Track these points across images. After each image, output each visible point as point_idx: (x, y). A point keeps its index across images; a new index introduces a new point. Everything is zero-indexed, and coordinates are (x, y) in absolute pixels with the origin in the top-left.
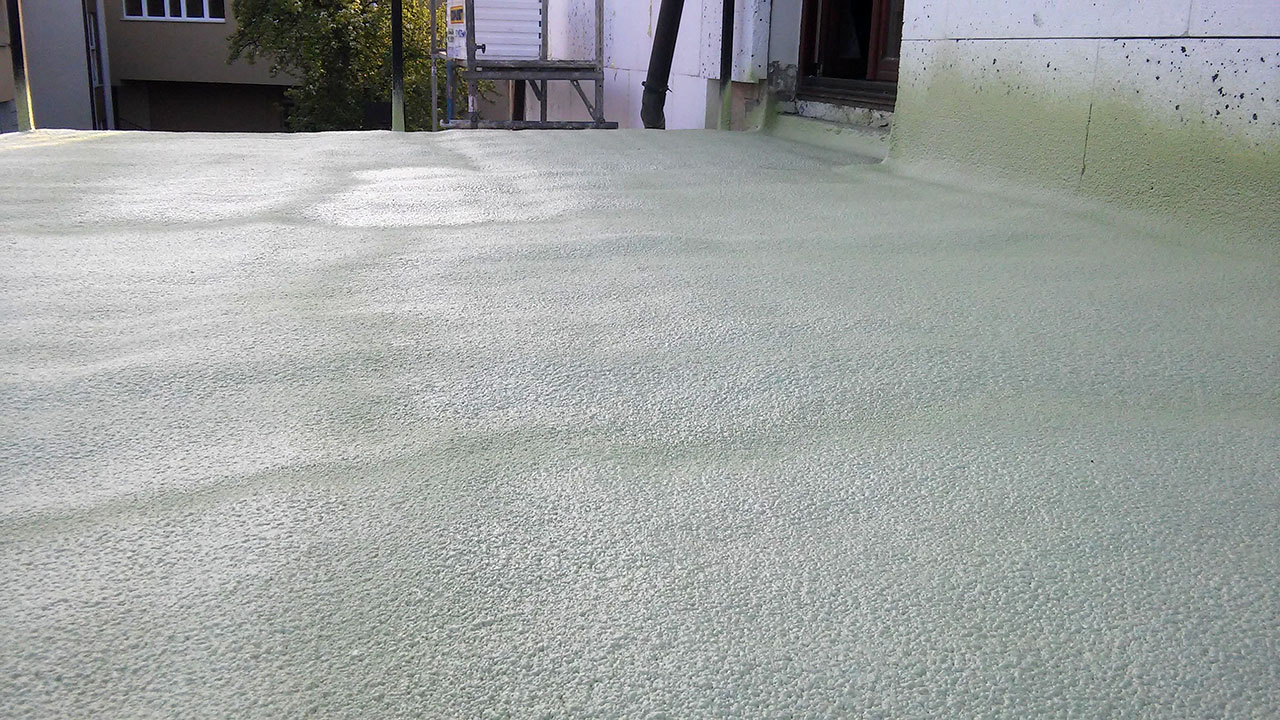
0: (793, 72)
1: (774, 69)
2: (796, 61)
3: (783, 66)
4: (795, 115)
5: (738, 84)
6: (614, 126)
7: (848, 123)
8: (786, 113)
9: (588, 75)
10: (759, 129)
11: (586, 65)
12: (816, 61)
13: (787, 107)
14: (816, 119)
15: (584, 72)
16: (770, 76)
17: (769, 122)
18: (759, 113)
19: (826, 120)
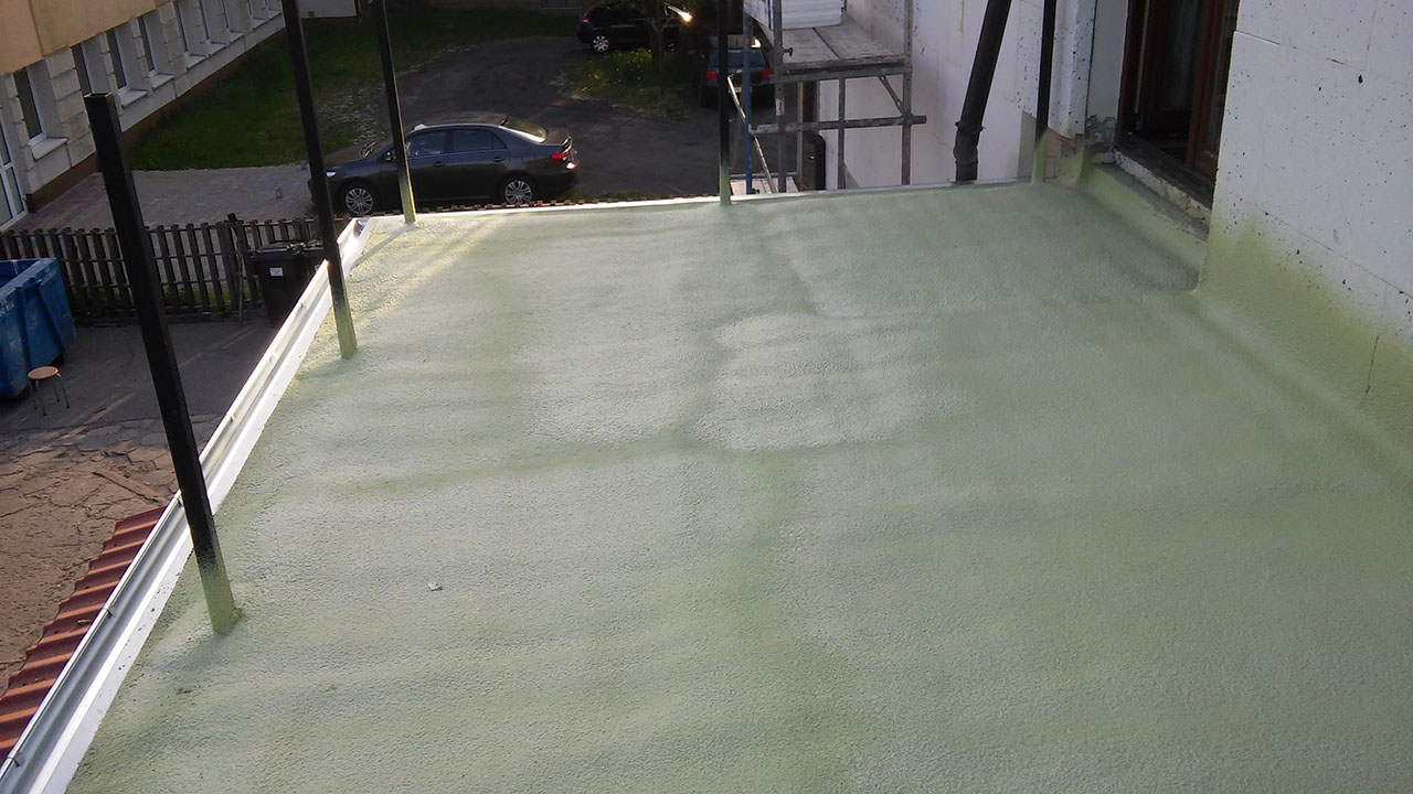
0: (1111, 124)
1: (1092, 124)
2: (1116, 115)
3: (1101, 119)
4: (1113, 166)
5: (1054, 133)
6: (922, 120)
7: (1166, 198)
8: (1105, 166)
9: (896, 69)
10: (1074, 180)
11: (894, 60)
12: (1136, 111)
13: (1105, 157)
14: (1134, 182)
15: (892, 67)
16: (1087, 130)
17: (1085, 175)
18: (1076, 164)
19: (1144, 185)
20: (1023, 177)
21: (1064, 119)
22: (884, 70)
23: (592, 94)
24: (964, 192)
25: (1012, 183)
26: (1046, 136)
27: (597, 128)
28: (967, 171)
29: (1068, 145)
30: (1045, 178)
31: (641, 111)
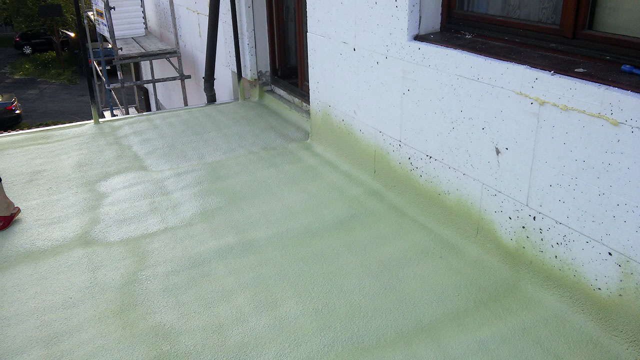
0: (268, 74)
1: (260, 74)
2: (269, 69)
3: (264, 72)
4: (272, 92)
5: (246, 79)
6: (189, 77)
7: (294, 103)
8: (268, 91)
9: (173, 55)
10: (257, 98)
11: (172, 51)
12: (277, 68)
13: (268, 88)
14: (281, 97)
15: (172, 54)
16: (258, 77)
17: (261, 96)
18: (256, 92)
19: (285, 99)
20: (236, 99)
21: (249, 73)
22: (168, 55)
23: (26, 75)
24: (211, 108)
25: (231, 102)
26: (242, 80)
27: (31, 92)
28: (212, 99)
29: (253, 84)
30: (245, 99)
31: (54, 81)
